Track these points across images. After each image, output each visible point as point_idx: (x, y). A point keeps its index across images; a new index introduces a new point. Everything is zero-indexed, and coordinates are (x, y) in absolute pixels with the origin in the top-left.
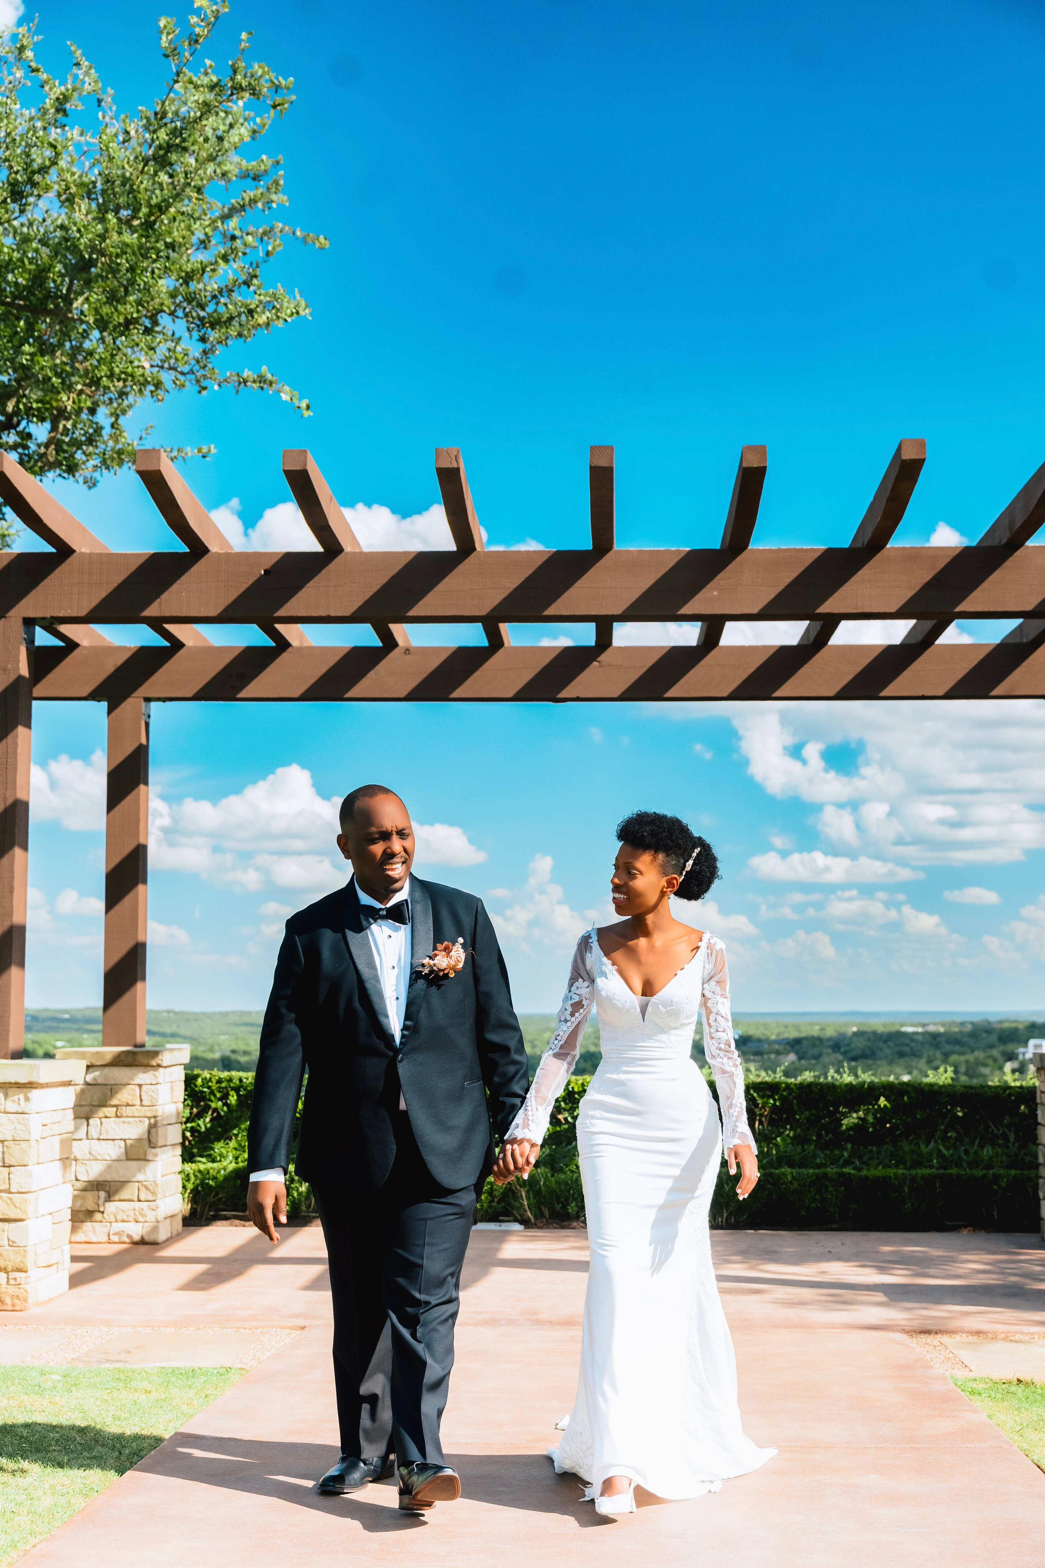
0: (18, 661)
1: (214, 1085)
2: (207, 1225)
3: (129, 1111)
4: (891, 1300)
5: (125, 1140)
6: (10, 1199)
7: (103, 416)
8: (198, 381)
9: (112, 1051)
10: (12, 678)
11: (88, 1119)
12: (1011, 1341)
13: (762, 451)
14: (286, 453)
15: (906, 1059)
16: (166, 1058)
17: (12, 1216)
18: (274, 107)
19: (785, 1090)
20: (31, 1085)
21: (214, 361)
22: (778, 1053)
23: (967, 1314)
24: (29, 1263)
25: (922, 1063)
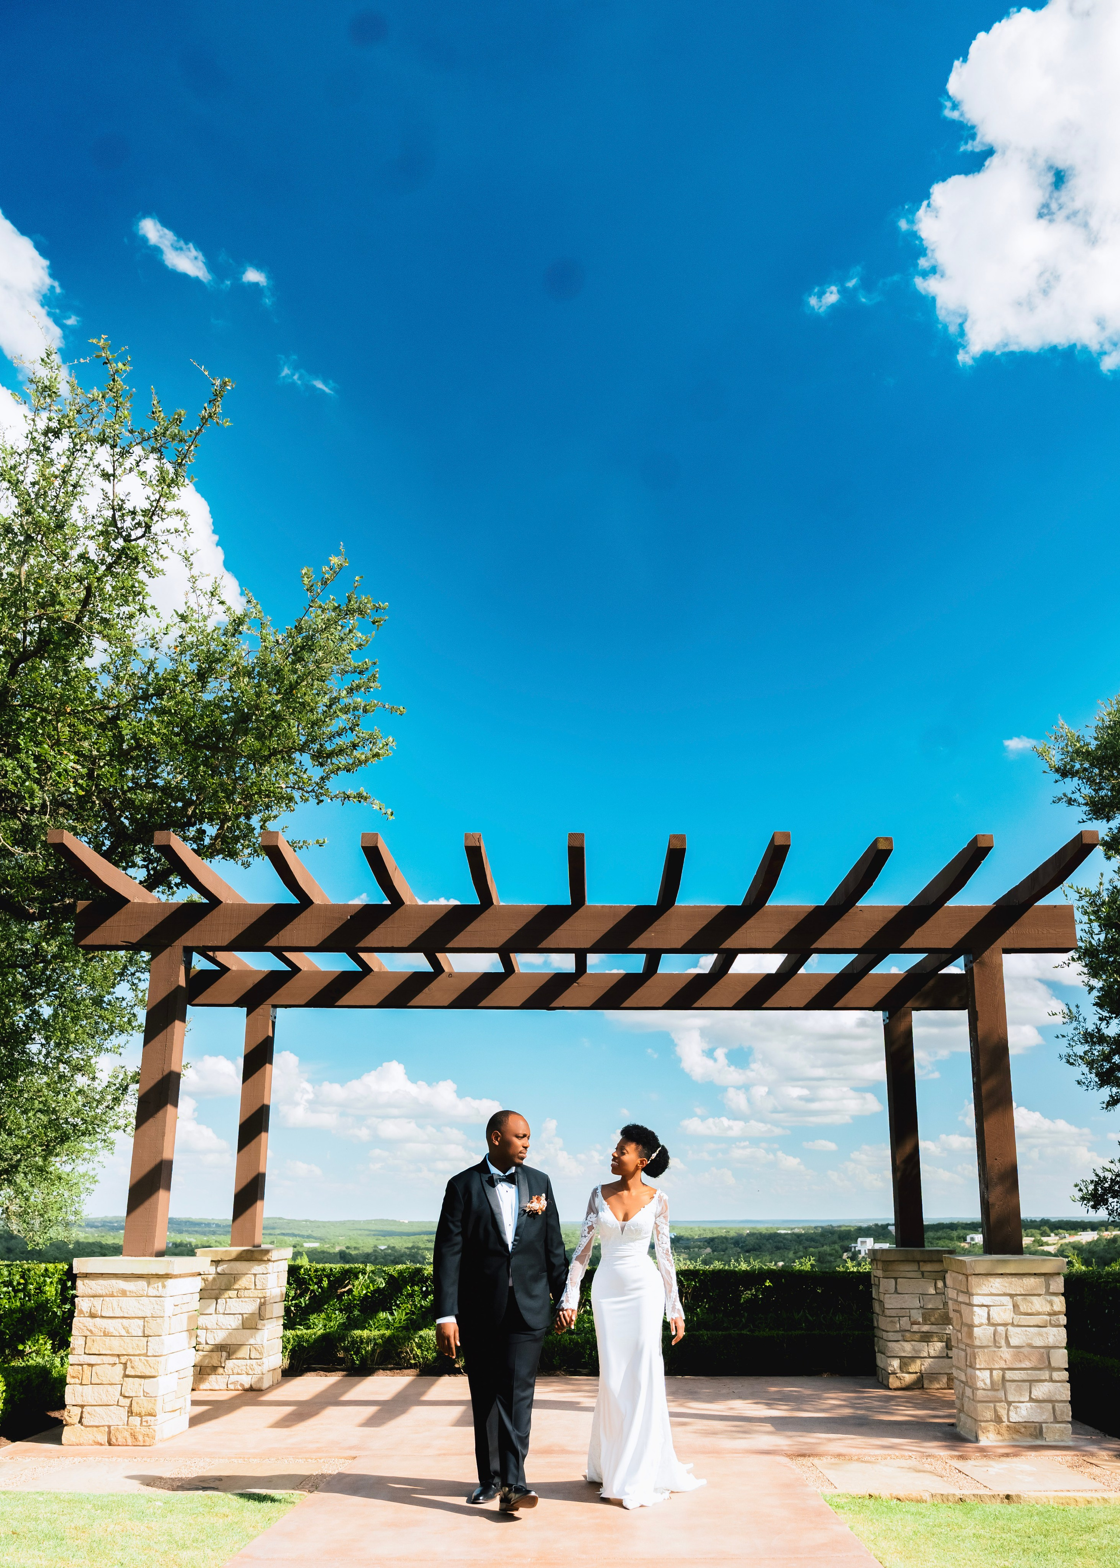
0: (178, 976)
1: (312, 1273)
2: (300, 1376)
3: (247, 1293)
4: (777, 1430)
5: (242, 1314)
6: (147, 1361)
7: (255, 821)
8: (317, 797)
9: (237, 1249)
10: (173, 987)
11: (217, 1299)
12: (862, 1461)
13: (682, 838)
14: (364, 835)
15: (781, 1251)
16: (274, 1255)
17: (148, 1374)
18: (374, 623)
19: (702, 1275)
20: (167, 1276)
21: (329, 784)
22: (700, 1247)
23: (830, 1440)
24: (158, 1410)
25: (791, 1255)
